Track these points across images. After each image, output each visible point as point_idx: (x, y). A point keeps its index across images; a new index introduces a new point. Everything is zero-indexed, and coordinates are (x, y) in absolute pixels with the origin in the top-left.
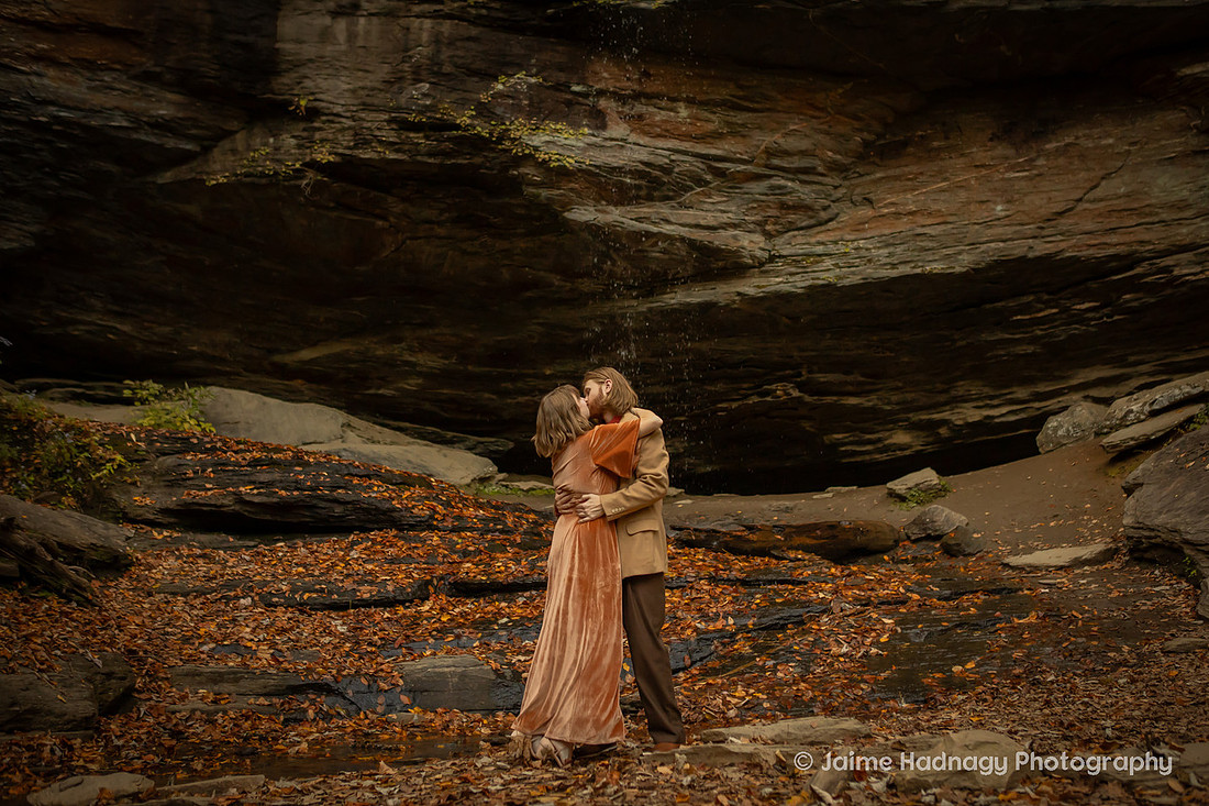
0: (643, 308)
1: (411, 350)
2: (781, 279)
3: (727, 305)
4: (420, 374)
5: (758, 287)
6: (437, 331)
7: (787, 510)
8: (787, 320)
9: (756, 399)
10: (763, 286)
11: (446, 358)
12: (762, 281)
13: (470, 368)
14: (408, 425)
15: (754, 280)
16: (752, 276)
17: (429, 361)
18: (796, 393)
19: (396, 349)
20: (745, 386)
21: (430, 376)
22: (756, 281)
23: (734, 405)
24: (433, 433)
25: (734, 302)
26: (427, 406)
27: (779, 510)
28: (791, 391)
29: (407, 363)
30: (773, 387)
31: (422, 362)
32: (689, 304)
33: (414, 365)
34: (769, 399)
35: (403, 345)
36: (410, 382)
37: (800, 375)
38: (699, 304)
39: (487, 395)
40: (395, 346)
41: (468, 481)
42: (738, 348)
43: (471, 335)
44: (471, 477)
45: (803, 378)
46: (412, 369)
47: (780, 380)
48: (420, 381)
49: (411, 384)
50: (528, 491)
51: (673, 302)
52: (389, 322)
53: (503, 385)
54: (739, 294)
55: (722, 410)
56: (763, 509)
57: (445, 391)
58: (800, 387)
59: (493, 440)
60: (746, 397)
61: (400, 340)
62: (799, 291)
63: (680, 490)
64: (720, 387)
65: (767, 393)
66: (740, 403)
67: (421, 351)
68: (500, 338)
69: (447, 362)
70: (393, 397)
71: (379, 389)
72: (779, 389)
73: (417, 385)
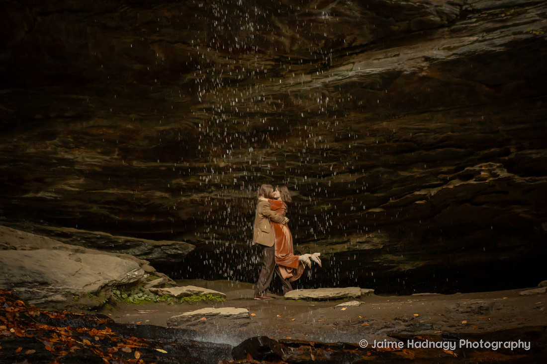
0: (318, 84)
1: (65, 145)
2: (475, 38)
3: (413, 74)
4: (81, 173)
5: (449, 49)
6: (92, 123)
7: (481, 311)
8: (487, 89)
9: (457, 183)
10: (455, 48)
11: (103, 153)
12: (454, 42)
13: (135, 163)
14: (72, 230)
15: (443, 42)
16: (442, 37)
17: (86, 158)
18: (503, 174)
19: (49, 146)
20: (445, 169)
21: (90, 174)
22: (445, 43)
23: (433, 192)
24: (102, 238)
25: (421, 69)
26: (95, 208)
27: (470, 312)
28: (498, 172)
29: (63, 161)
30: (477, 168)
31: (79, 160)
32: (369, 76)
33: (71, 163)
34: (472, 182)
35: (56, 141)
36: (71, 182)
37: (508, 153)
38: (381, 75)
39: (158, 194)
40: (48, 142)
41: (95, 287)
42: (433, 125)
43: (130, 126)
44: (101, 283)
45: (512, 156)
46: (69, 168)
47: (485, 159)
48: (82, 181)
49: (73, 184)
50: (180, 297)
51: (350, 74)
52: (38, 116)
53: (174, 182)
54: (427, 59)
55: (421, 198)
56: (448, 311)
57: (111, 191)
58: (509, 166)
59: (170, 242)
60: (446, 181)
61: (52, 136)
62: (498, 49)
63: (367, 291)
64: (417, 172)
65: (470, 176)
66: (440, 188)
67: (77, 147)
68: (162, 128)
69: (107, 158)
70: (55, 200)
71: (38, 191)
72: (484, 170)
73: (79, 185)
